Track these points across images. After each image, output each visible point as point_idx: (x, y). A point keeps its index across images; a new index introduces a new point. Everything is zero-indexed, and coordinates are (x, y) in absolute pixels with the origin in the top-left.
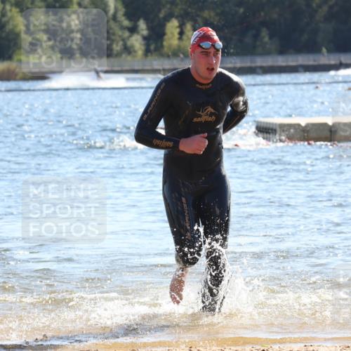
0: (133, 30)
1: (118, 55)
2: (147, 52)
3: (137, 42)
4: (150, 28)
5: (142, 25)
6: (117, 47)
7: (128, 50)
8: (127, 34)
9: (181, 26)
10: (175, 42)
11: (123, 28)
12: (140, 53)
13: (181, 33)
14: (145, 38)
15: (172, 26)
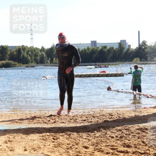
0: (48, 59)
1: (46, 63)
2: (50, 63)
3: (49, 61)
4: (51, 59)
5: (50, 58)
6: (45, 62)
7: (47, 63)
8: (47, 60)
9: (56, 59)
10: (55, 61)
11: (46, 59)
12: (49, 63)
13: (56, 60)
14: (50, 61)
15: (54, 59)
